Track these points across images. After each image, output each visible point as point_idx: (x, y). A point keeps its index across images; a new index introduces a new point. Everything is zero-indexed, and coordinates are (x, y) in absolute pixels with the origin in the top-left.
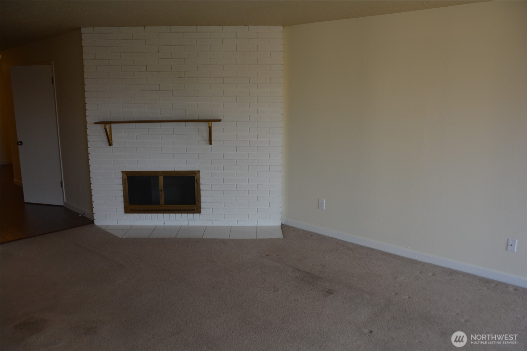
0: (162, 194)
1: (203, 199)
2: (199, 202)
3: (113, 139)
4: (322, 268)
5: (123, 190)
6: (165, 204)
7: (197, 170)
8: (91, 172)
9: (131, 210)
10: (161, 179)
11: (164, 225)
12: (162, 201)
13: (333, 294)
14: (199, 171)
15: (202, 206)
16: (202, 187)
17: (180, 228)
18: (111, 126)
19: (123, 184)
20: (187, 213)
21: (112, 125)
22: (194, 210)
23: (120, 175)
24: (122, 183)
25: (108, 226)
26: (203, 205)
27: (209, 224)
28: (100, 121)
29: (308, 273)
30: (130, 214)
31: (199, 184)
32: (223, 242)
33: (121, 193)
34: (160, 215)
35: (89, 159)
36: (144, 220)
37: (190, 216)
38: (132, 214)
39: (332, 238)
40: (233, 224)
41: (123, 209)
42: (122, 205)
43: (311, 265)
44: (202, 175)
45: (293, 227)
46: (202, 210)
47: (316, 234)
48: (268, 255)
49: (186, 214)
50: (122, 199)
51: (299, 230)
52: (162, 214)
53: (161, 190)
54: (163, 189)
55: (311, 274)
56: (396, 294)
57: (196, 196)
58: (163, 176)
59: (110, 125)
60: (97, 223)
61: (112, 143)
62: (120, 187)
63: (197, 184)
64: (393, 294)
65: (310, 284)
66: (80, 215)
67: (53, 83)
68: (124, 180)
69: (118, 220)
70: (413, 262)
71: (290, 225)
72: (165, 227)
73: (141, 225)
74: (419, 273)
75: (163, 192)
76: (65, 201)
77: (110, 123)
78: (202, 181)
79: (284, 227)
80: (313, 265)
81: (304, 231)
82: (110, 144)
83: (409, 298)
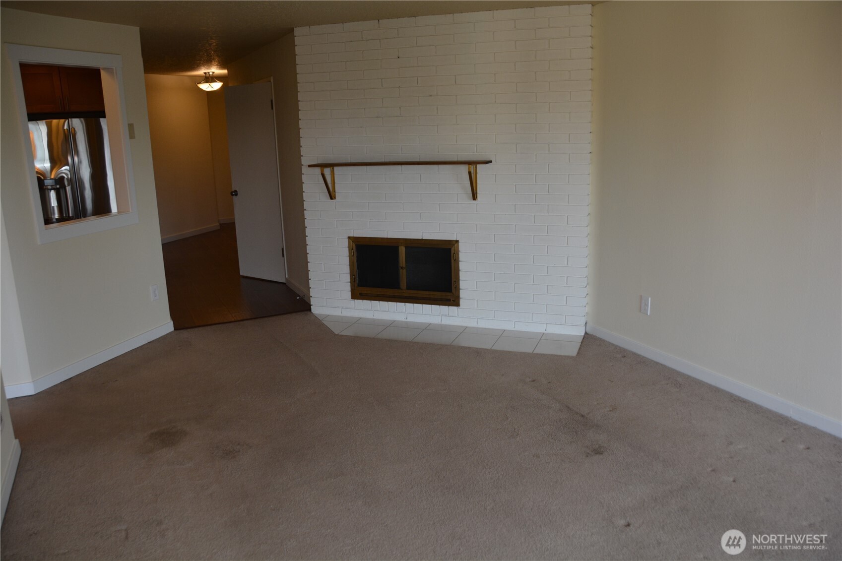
0: (403, 273)
1: (463, 285)
2: (458, 289)
3: (336, 190)
4: (610, 411)
5: (350, 265)
6: (408, 288)
7: (455, 239)
8: (307, 236)
9: (361, 294)
10: (402, 250)
11: (406, 320)
12: (403, 284)
13: (602, 454)
14: (457, 241)
15: (461, 296)
16: (462, 266)
17: (427, 327)
18: (333, 171)
19: (349, 256)
20: (440, 305)
21: (336, 169)
22: (450, 300)
23: (346, 243)
24: (348, 254)
25: (329, 315)
26: (463, 294)
27: (472, 323)
28: (320, 162)
29: (583, 416)
30: (359, 300)
31: (457, 261)
32: (478, 353)
33: (346, 269)
34: (401, 305)
35: (305, 217)
36: (378, 311)
37: (444, 309)
38: (361, 301)
39: (657, 363)
40: (509, 326)
41: (350, 293)
42: (348, 287)
43: (596, 403)
44: (462, 247)
45: (601, 340)
46: (461, 302)
47: (634, 354)
48: (534, 381)
49: (438, 306)
50: (347, 278)
51: (610, 344)
52: (403, 304)
53: (402, 268)
54: (404, 266)
55: (587, 418)
56: (713, 470)
57: (453, 279)
58: (405, 247)
59: (333, 169)
60: (314, 310)
61: (335, 195)
62: (346, 261)
63: (455, 260)
64: (709, 469)
65: (574, 433)
66: (298, 298)
67: (272, 108)
68: (350, 249)
69: (343, 308)
70: (783, 421)
71: (599, 335)
72: (407, 323)
73: (374, 318)
74: (780, 440)
75: (405, 270)
76: (287, 277)
77: (332, 166)
78: (462, 257)
79: (588, 338)
80: (598, 404)
81: (616, 346)
82: (332, 197)
83: (734, 481)
